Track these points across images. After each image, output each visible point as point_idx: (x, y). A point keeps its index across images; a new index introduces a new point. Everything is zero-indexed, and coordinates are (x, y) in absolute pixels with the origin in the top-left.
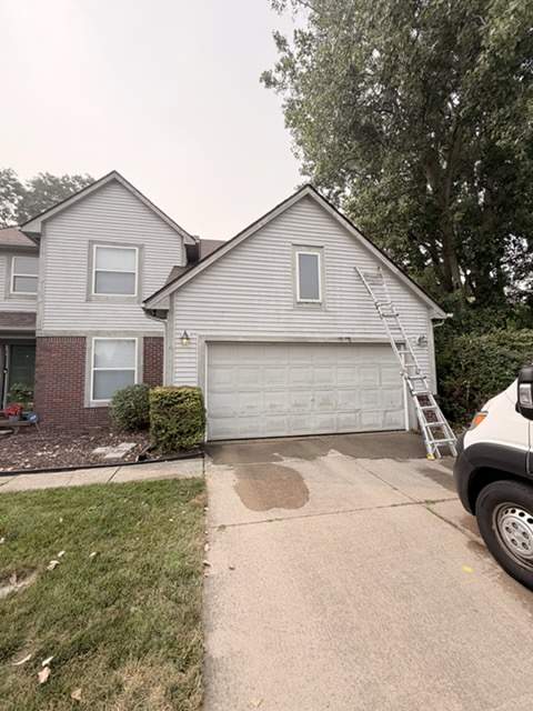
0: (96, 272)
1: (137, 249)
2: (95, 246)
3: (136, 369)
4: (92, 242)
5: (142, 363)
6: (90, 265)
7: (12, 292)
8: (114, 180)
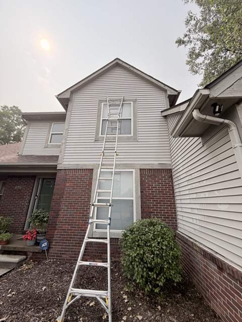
0: (103, 120)
1: (132, 102)
2: (103, 103)
3: (134, 199)
4: (101, 101)
5: (139, 194)
6: (99, 116)
7: (49, 143)
8: (117, 65)
